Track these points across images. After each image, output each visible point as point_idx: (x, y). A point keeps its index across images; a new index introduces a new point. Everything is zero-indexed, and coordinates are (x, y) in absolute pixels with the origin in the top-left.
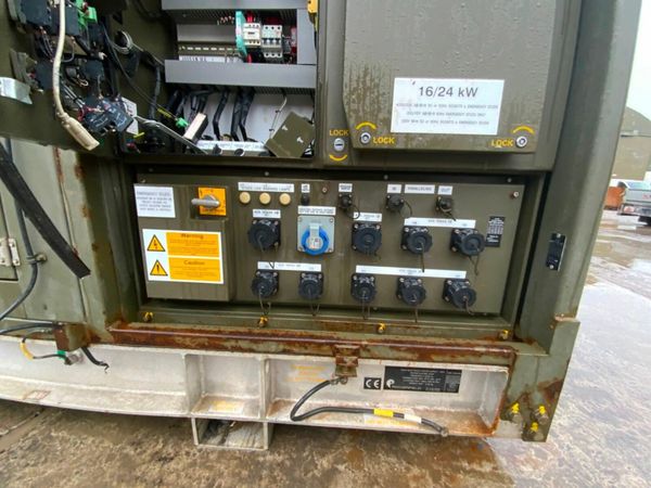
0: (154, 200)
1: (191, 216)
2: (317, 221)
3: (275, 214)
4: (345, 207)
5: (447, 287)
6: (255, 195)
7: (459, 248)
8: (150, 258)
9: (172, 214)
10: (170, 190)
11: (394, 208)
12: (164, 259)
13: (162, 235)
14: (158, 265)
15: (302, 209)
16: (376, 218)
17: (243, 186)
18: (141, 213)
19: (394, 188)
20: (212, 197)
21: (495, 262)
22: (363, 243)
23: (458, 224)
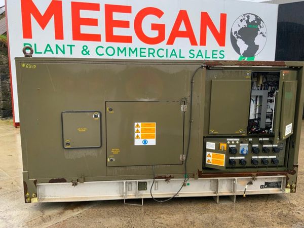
0: (211, 145)
1: (218, 150)
2: (244, 147)
3: (234, 146)
4: (250, 143)
5: (272, 160)
6: (231, 141)
7: (274, 151)
8: (207, 158)
9: (214, 149)
10: (214, 144)
11: (262, 143)
12: (211, 159)
13: (211, 154)
14: (209, 160)
15: (241, 145)
16: (257, 146)
17: (228, 139)
18: (207, 148)
19: (260, 139)
20: (223, 146)
21: (282, 154)
22: (254, 151)
23: (274, 146)
